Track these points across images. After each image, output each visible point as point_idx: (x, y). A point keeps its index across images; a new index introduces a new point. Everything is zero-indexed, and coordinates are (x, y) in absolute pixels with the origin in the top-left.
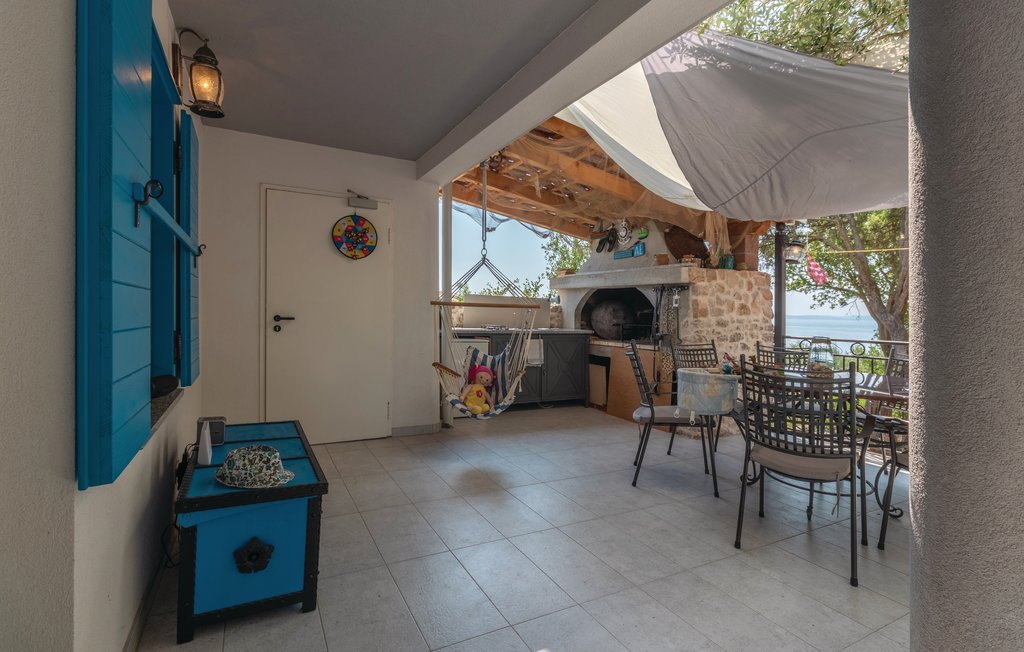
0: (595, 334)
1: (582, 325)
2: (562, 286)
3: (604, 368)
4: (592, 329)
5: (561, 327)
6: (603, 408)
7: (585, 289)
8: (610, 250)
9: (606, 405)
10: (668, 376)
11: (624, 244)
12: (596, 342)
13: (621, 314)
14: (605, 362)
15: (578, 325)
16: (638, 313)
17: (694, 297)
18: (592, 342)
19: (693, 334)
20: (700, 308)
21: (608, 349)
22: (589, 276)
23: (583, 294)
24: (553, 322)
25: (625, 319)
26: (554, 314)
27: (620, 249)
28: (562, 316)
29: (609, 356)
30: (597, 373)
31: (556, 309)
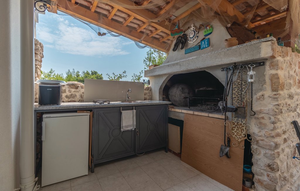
0: (172, 104)
1: (163, 98)
2: (151, 74)
3: (179, 128)
4: (169, 101)
5: (151, 99)
6: (179, 155)
7: (165, 74)
8: (182, 48)
9: (181, 153)
10: (239, 143)
11: (192, 42)
12: (173, 110)
13: (186, 90)
14: (180, 123)
15: (161, 98)
16: (196, 90)
17: (273, 72)
18: (170, 110)
19: (271, 107)
20: (281, 82)
21: (182, 115)
22: (168, 66)
23: (164, 78)
24: (146, 96)
25: (189, 93)
26: (147, 92)
27: (189, 46)
28: (152, 93)
29: (182, 119)
30: (174, 131)
31: (148, 89)
